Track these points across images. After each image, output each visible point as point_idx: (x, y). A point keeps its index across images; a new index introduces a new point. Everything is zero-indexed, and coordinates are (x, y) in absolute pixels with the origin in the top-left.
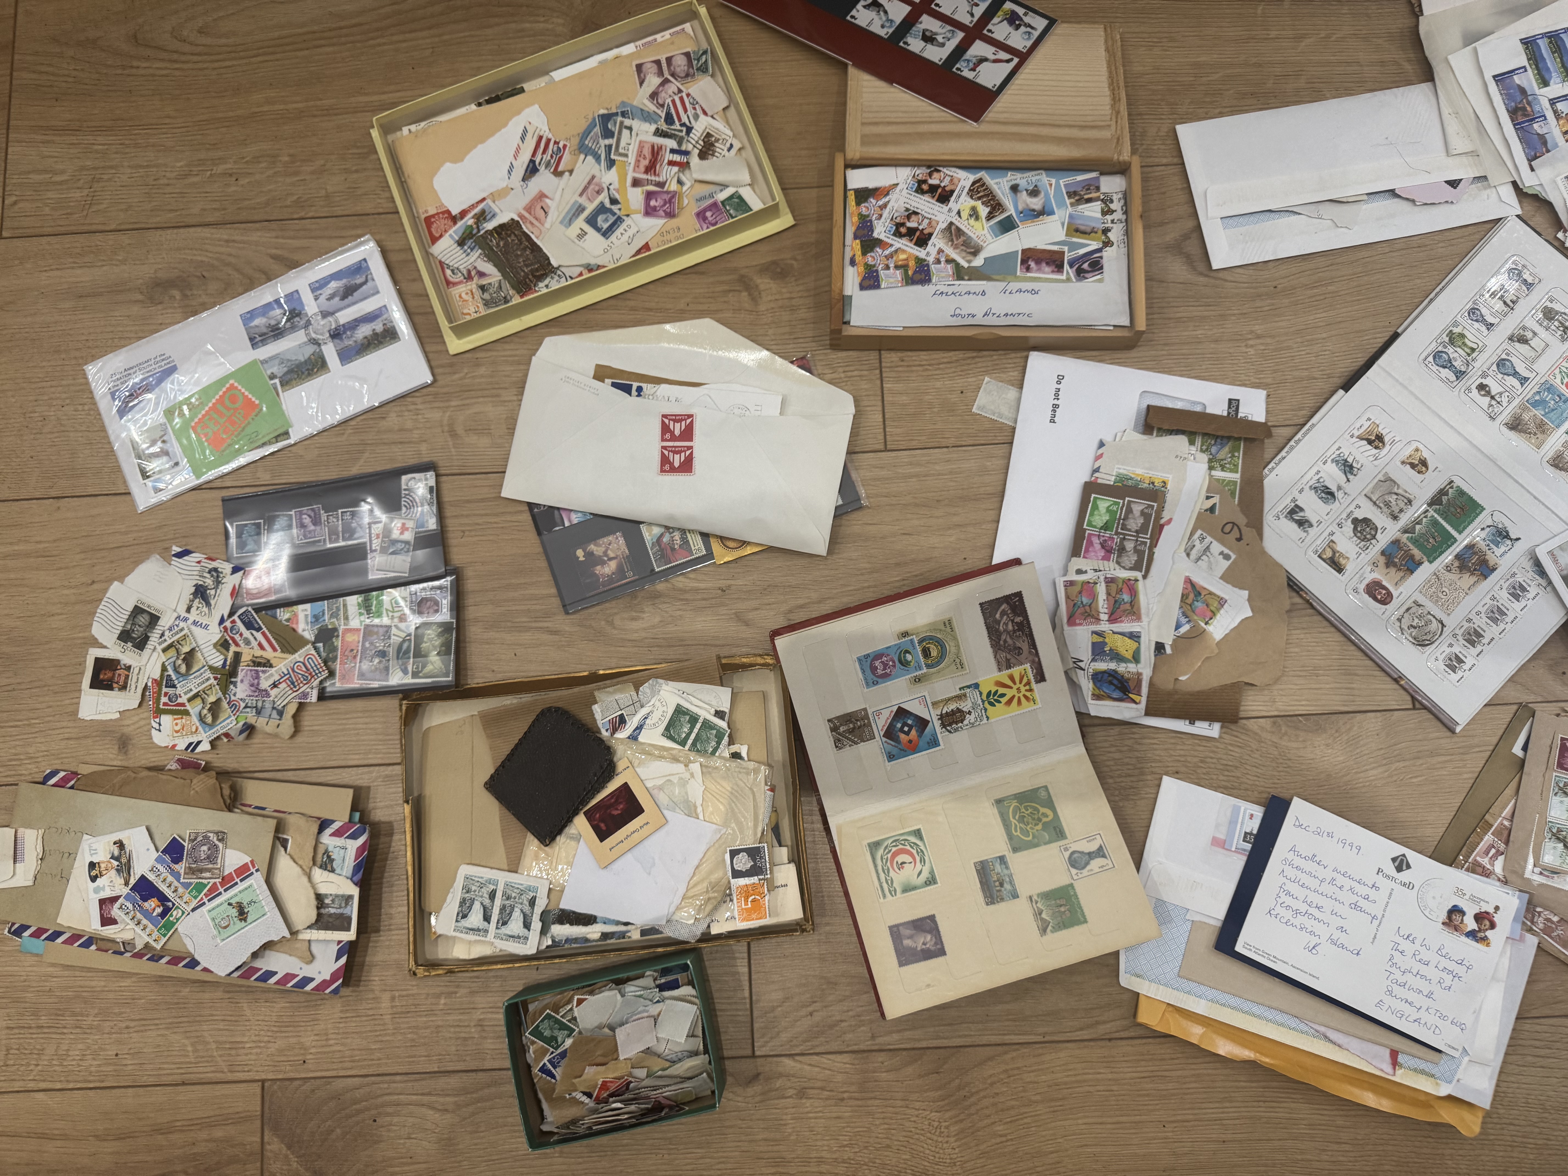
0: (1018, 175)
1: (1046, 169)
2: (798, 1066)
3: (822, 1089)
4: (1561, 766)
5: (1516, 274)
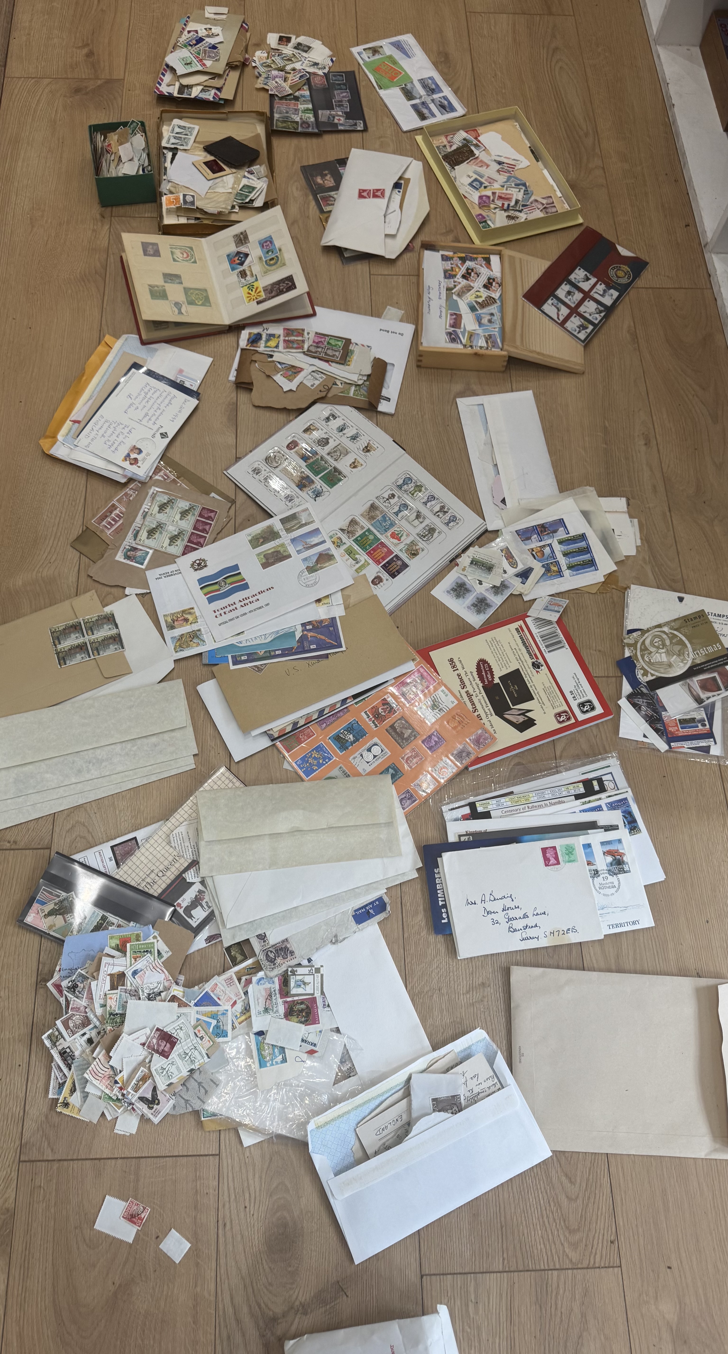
0: (499, 317)
1: (502, 327)
2: (106, 230)
4: (203, 508)
5: (453, 519)
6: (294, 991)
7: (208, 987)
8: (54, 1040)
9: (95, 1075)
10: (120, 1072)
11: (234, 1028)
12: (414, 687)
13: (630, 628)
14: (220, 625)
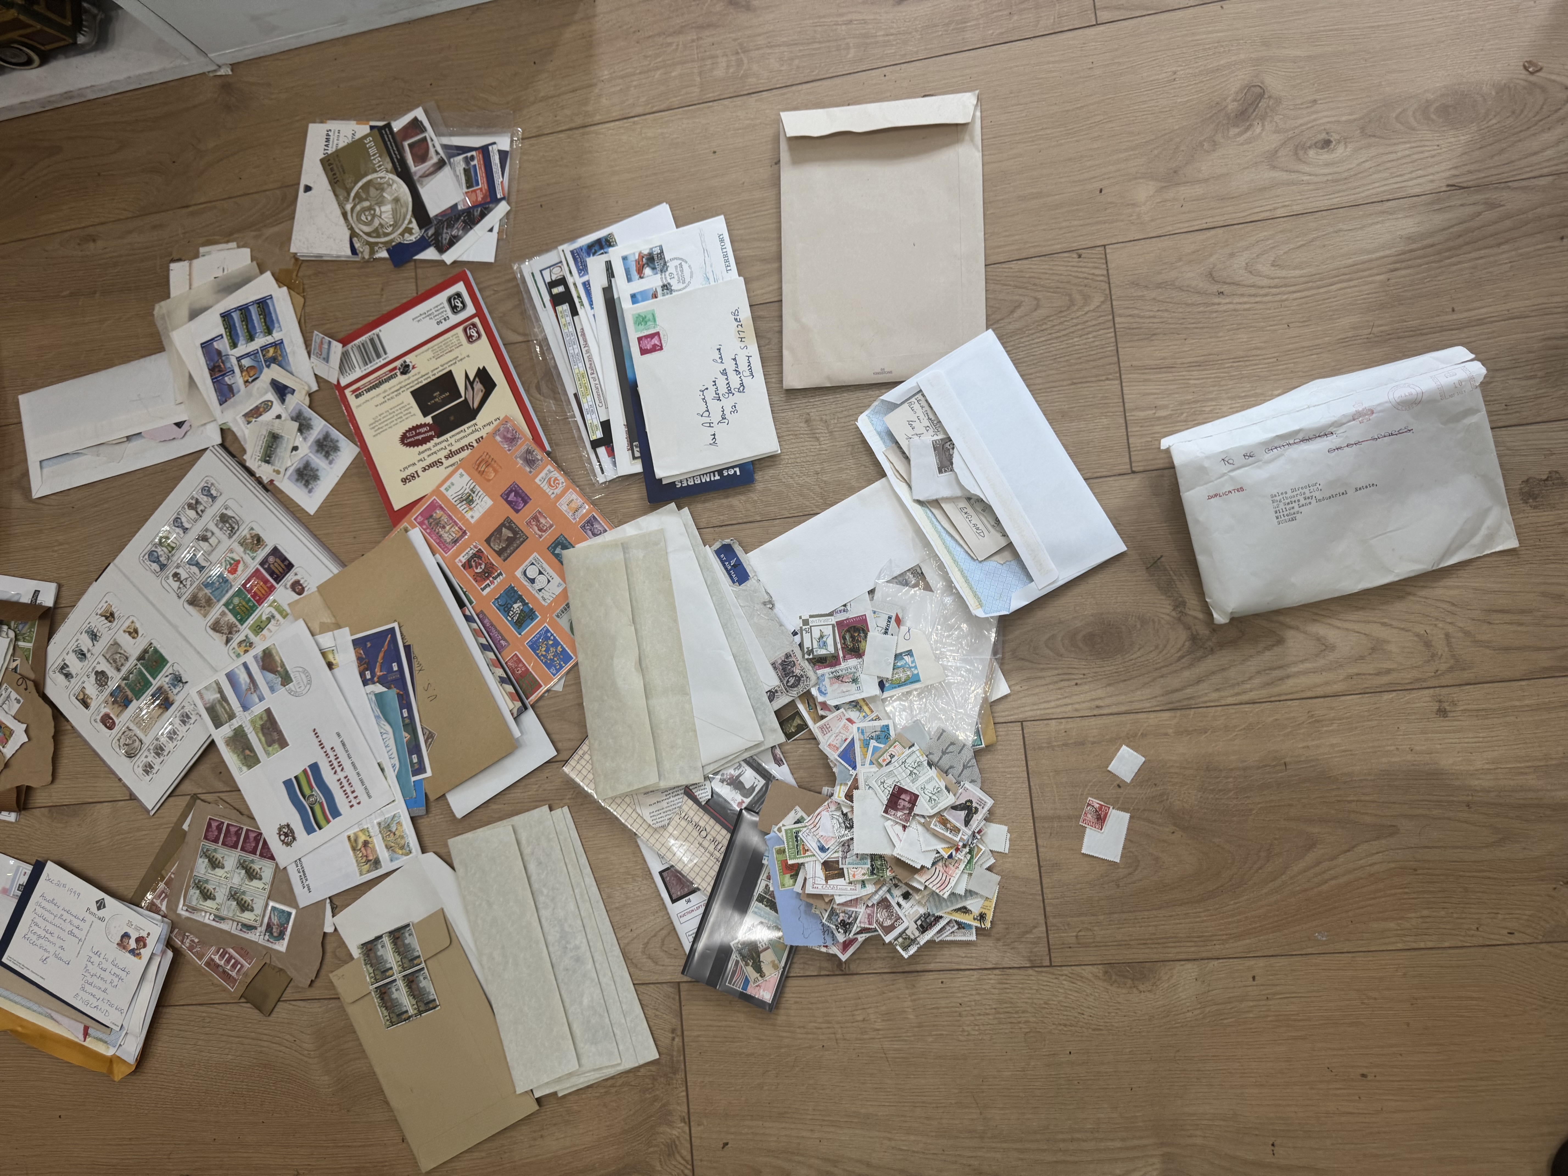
4: (206, 838)
5: (206, 491)
6: (831, 649)
7: (833, 755)
8: (909, 942)
9: (944, 884)
10: (938, 852)
11: (878, 718)
12: (444, 527)
13: (349, 252)
14: (370, 797)
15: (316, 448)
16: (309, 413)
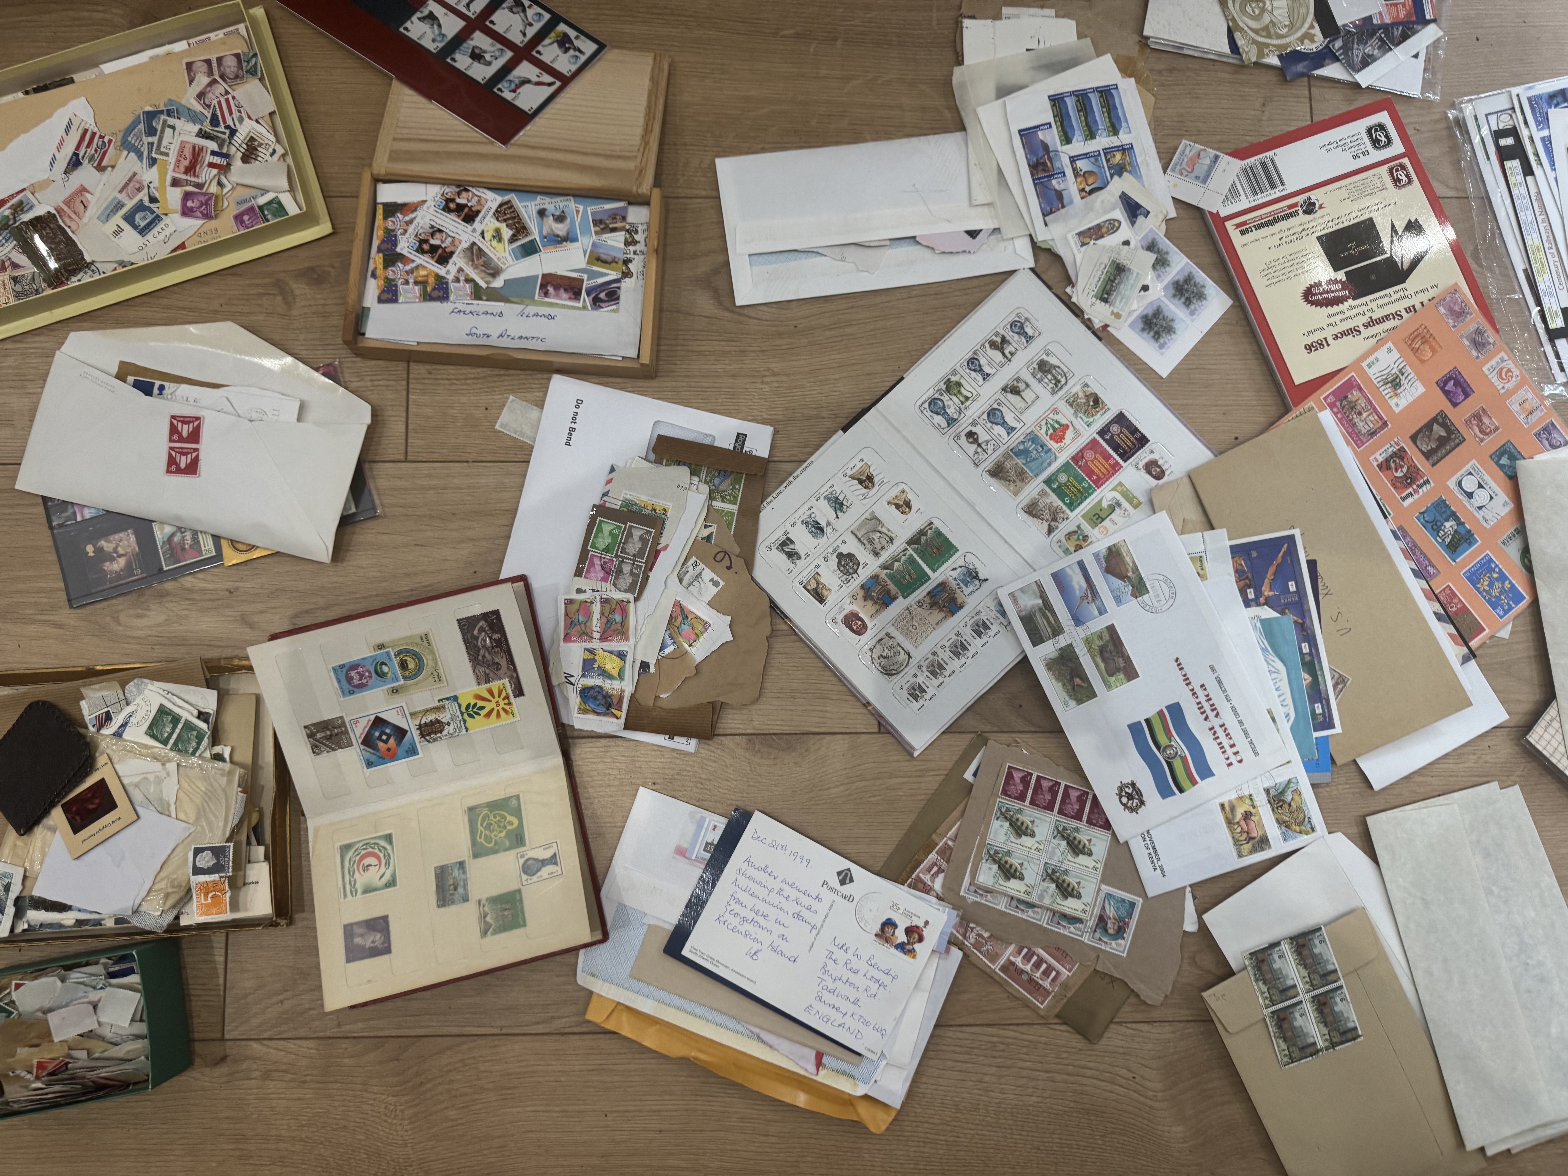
0: (547, 200)
1: (574, 196)
2: (265, 1050)
3: (286, 1071)
4: (1005, 792)
5: (1018, 326)
12: (1360, 414)
13: (1226, 49)
14: (1256, 754)
15: (1173, 291)
16: (1166, 244)
